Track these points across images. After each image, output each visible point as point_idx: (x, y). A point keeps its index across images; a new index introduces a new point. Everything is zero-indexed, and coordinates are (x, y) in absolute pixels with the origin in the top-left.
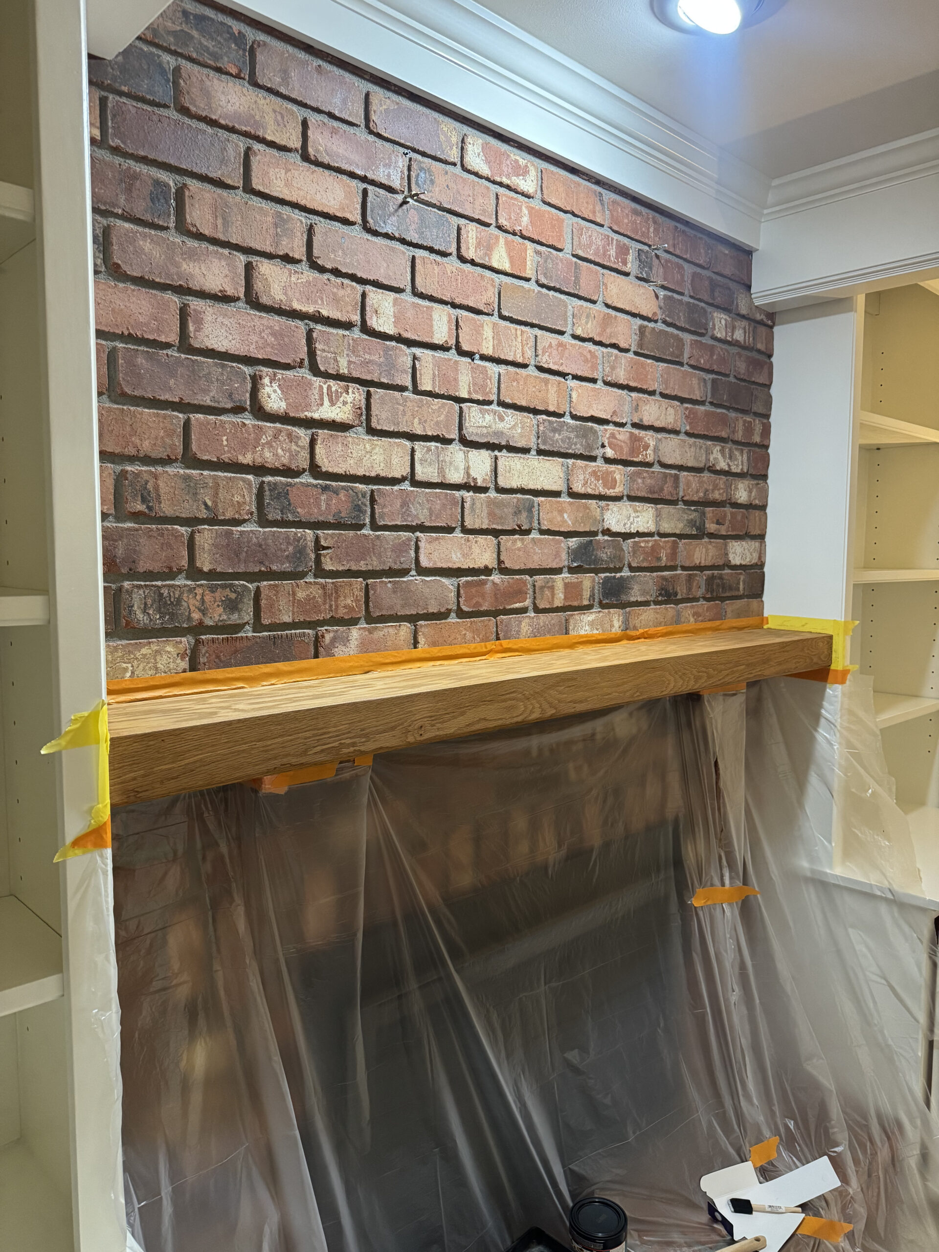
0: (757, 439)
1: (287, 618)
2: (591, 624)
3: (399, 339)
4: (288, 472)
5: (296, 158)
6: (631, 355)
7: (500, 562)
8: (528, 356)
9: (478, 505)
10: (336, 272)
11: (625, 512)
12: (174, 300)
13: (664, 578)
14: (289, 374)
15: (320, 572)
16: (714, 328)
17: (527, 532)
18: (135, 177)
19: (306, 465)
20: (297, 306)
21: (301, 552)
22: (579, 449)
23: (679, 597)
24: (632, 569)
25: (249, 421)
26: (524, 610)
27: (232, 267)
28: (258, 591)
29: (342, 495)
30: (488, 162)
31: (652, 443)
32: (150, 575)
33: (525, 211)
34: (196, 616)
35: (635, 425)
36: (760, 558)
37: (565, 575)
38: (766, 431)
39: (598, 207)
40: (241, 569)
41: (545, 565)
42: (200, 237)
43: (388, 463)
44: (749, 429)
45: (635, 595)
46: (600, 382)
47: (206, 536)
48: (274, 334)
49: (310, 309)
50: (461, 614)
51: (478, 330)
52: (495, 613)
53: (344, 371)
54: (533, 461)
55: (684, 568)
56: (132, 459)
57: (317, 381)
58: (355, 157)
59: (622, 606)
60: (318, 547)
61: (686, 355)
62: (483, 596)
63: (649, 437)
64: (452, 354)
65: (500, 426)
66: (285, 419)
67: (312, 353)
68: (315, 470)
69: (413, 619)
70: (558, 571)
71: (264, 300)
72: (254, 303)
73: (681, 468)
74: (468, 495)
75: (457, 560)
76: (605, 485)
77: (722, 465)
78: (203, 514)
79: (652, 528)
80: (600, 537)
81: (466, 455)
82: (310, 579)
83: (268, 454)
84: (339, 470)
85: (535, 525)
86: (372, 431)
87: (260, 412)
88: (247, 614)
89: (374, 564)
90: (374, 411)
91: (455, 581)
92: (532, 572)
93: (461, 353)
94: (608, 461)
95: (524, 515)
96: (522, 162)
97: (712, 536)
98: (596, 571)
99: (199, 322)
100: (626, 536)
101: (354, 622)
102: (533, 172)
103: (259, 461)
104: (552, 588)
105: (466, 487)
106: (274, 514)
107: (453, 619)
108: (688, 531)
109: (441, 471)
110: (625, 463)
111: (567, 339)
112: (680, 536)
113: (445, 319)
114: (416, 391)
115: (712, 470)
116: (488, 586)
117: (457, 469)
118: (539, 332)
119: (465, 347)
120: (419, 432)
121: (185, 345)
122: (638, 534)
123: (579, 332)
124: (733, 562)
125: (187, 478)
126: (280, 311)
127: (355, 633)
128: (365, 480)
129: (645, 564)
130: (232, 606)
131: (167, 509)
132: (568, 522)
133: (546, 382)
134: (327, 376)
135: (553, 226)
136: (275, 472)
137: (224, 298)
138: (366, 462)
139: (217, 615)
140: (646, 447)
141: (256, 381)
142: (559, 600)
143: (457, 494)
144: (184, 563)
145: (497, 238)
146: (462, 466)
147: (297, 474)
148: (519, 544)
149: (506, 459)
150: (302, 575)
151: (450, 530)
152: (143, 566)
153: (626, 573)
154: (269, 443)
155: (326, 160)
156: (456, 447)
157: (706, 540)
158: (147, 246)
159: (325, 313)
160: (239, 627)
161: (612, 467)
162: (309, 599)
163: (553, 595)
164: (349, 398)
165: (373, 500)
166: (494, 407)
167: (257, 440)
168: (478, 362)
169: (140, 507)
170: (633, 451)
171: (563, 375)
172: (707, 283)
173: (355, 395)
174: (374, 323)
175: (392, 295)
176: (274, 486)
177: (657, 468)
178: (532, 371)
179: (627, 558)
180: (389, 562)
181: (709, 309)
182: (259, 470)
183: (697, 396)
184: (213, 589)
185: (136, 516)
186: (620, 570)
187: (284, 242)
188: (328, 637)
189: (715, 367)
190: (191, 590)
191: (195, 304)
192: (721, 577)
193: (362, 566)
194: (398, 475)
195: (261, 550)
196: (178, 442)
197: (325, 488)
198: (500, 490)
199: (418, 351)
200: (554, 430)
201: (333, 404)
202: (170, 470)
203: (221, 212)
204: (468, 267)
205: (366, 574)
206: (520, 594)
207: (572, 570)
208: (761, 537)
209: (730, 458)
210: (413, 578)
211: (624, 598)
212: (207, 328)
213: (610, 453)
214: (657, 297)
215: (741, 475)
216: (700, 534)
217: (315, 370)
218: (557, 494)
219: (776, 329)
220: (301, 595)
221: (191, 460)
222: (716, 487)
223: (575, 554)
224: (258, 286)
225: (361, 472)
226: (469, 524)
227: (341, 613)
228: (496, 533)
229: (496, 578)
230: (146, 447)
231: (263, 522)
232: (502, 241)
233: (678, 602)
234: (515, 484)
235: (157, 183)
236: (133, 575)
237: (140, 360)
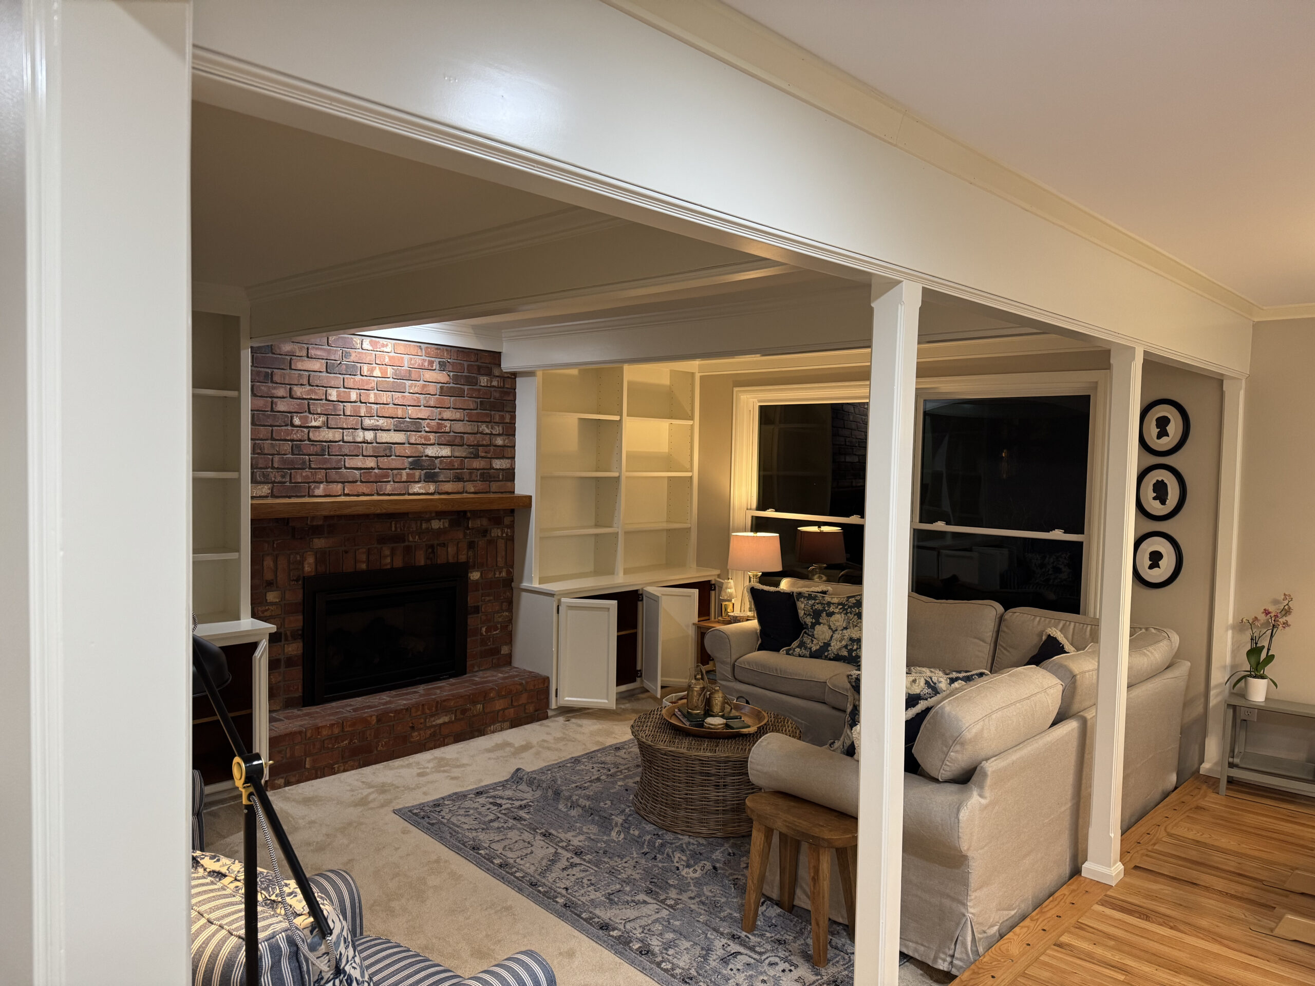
0: (507, 420)
1: (300, 481)
2: (420, 488)
3: (339, 401)
4: (300, 441)
5: (306, 359)
6: (437, 396)
7: (378, 466)
8: (389, 400)
9: (368, 448)
10: (317, 386)
11: (435, 449)
12: (270, 399)
13: (456, 473)
14: (302, 415)
15: (310, 468)
16: (480, 382)
17: (391, 456)
18: (261, 372)
19: (307, 438)
20: (304, 397)
21: (304, 462)
22: (412, 429)
23: (465, 479)
24: (440, 469)
25: (290, 428)
26: (389, 482)
27: (286, 389)
28: (291, 473)
29: (318, 446)
30: (371, 345)
31: (448, 425)
32: (261, 468)
33: (387, 357)
34: (273, 479)
35: (439, 419)
36: (511, 466)
37: (407, 470)
38: (513, 418)
39: (419, 350)
40: (286, 467)
41: (397, 467)
42: (277, 383)
43: (334, 436)
44: (502, 417)
45: (442, 478)
46: (422, 406)
47: (276, 458)
48: (297, 405)
49: (309, 397)
50: (362, 482)
51: (368, 396)
52: (376, 482)
53: (319, 412)
54: (392, 433)
55: (467, 469)
56: (258, 440)
57: (310, 416)
58: (324, 354)
59: (436, 482)
60: (310, 461)
61: (466, 393)
62: (371, 476)
63: (448, 424)
64: (358, 404)
65: (378, 423)
66: (300, 427)
67: (309, 408)
68: (309, 440)
69: (343, 483)
70: (405, 469)
71: (295, 396)
72: (291, 397)
73: (464, 433)
74: (364, 445)
75: (360, 465)
76: (425, 441)
77: (487, 431)
78: (276, 453)
79: (449, 454)
80: (424, 458)
81: (364, 432)
82: (307, 470)
83: (295, 436)
84: (318, 439)
85: (393, 454)
86: (328, 428)
87: (293, 425)
88: (288, 479)
89: (329, 466)
90: (329, 422)
91: (359, 471)
92: (392, 469)
93: (361, 402)
94: (427, 432)
95: (388, 451)
96: (385, 343)
97: (482, 457)
98: (422, 470)
99: (276, 405)
100: (436, 458)
101: (322, 482)
102: (390, 345)
103: (292, 438)
104: (401, 475)
105: (364, 442)
106: (296, 452)
107: (359, 483)
108: (469, 456)
109: (354, 438)
110: (436, 432)
111: (407, 394)
112: (465, 458)
113: (355, 394)
114: (344, 415)
115: (482, 433)
116: (373, 473)
117: (360, 437)
118: (393, 393)
119: (363, 401)
120: (346, 427)
121: (272, 410)
122: (442, 457)
123: (411, 391)
124: (495, 467)
125: (272, 443)
126: (299, 399)
127: (322, 486)
128: (326, 442)
129: (446, 467)
130: (283, 477)
131: (266, 451)
132: (408, 453)
133: (397, 408)
134: (313, 414)
135: (399, 360)
136: (297, 441)
137: (284, 398)
138: (326, 436)
139: (279, 479)
140: (446, 427)
141: (292, 418)
142: (404, 478)
143: (360, 445)
144: (270, 465)
145: (375, 367)
146: (362, 436)
147: (304, 441)
148: (386, 460)
149: (379, 434)
150: (305, 469)
151: (358, 456)
152: (260, 466)
153: (437, 470)
154: (295, 434)
155: (314, 357)
156: (360, 430)
157: (480, 459)
158: (263, 388)
159: (313, 397)
160: (285, 482)
161: (429, 434)
162: (306, 476)
163: (401, 477)
164: (321, 419)
165: (328, 447)
166: (376, 418)
167: (292, 432)
168: (368, 405)
169: (259, 451)
170: (438, 428)
171: (405, 405)
172: (475, 367)
173: (323, 419)
174: (330, 398)
175: (336, 389)
176: (296, 445)
177: (452, 434)
178: (391, 406)
179: (438, 465)
180: (334, 465)
181: (478, 376)
182: (292, 440)
183: (472, 407)
184: (278, 472)
185: (258, 454)
186: (434, 469)
187: (301, 380)
188: (313, 487)
189: (482, 396)
190: (272, 472)
191: (275, 400)
192: (489, 473)
193: (325, 466)
194: (337, 440)
195: (292, 461)
196: (270, 435)
197: (312, 445)
198: (377, 443)
199: (345, 404)
200: (401, 423)
201: (315, 421)
202: (267, 442)
203: (283, 376)
204: (365, 378)
205: (326, 469)
206: (387, 476)
207: (410, 469)
208: (513, 458)
209: (492, 428)
210: (343, 470)
211: (436, 479)
212: (278, 406)
213: (427, 429)
214: (449, 375)
215: (499, 435)
216: (476, 456)
217: (310, 413)
218: (404, 444)
219: (517, 379)
220: (304, 474)
221: (273, 439)
222: (483, 440)
223: (411, 463)
224: (293, 393)
225: (324, 440)
226: (364, 453)
227: (317, 480)
228: (376, 457)
229: (376, 471)
230: (261, 436)
231: (293, 454)
232: (377, 368)
233: (464, 482)
234: (384, 441)
235: (266, 372)
236: (257, 468)
237: (261, 416)
